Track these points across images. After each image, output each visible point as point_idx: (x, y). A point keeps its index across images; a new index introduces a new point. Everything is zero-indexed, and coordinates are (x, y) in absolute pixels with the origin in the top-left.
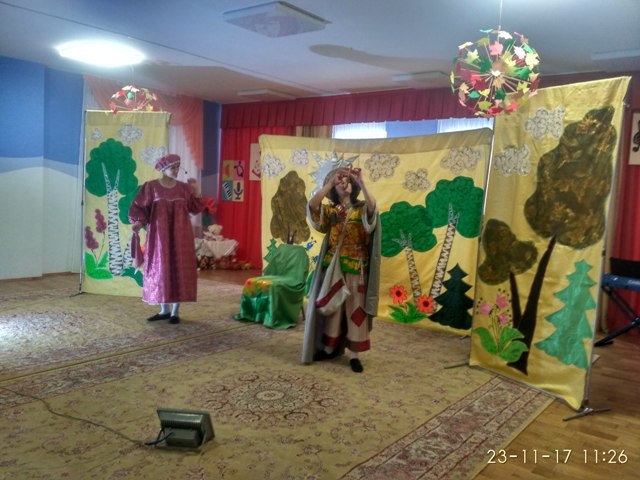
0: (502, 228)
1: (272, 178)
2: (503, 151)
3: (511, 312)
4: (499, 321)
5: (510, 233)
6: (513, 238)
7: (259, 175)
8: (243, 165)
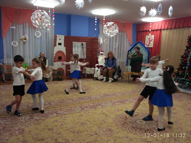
7: (148, 46)
8: (143, 42)
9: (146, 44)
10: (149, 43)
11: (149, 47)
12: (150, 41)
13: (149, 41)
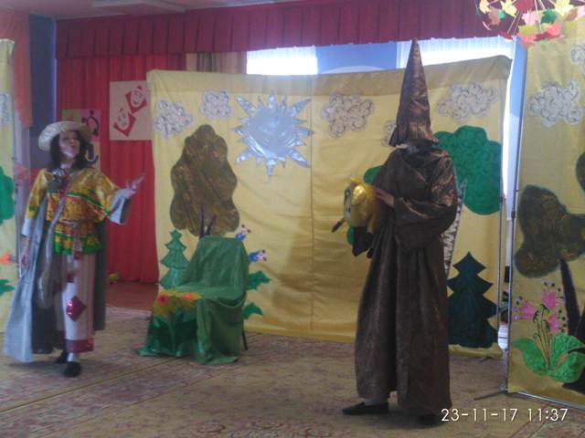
0: (546, 197)
1: (171, 136)
2: (540, 90)
3: (564, 314)
4: (548, 326)
5: (558, 204)
6: (561, 210)
7: (126, 132)
8: (97, 115)
9: (116, 126)
10: (132, 120)
11: (132, 137)
12: (134, 110)
13: (127, 110)
